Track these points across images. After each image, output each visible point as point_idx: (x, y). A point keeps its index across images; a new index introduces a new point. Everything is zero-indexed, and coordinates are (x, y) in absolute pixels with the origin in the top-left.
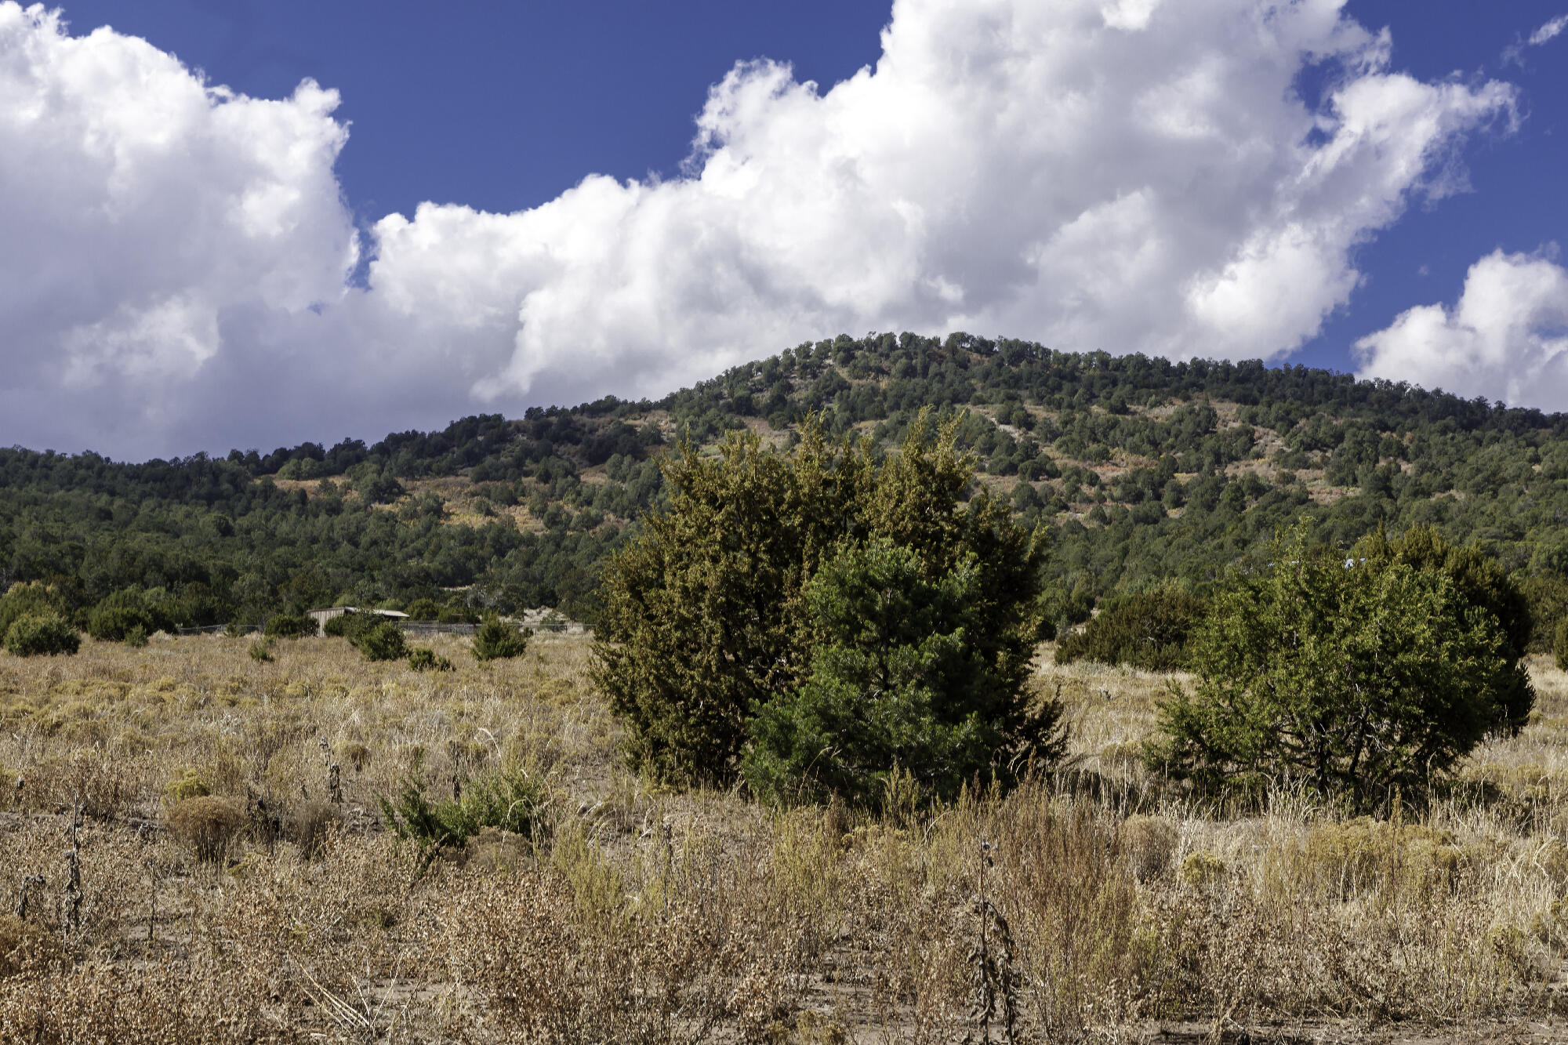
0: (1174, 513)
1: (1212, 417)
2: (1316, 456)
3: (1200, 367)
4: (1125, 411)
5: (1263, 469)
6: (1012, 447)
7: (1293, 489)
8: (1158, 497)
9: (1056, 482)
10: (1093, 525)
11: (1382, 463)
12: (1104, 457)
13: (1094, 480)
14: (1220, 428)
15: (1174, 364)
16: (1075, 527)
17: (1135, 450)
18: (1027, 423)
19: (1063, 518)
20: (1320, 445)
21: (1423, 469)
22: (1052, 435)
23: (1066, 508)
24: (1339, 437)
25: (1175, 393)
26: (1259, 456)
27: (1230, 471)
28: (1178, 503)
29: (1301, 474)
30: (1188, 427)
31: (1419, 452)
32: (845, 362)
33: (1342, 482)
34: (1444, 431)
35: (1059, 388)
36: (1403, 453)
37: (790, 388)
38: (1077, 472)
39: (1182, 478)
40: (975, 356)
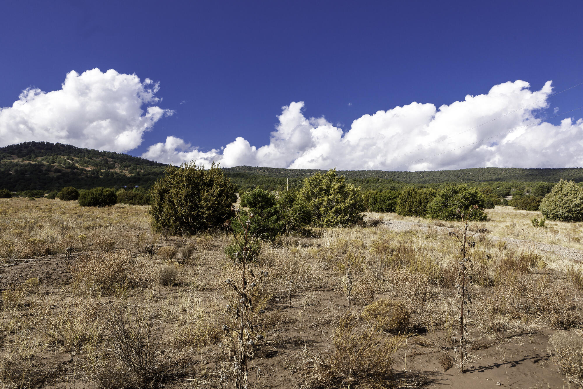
0: (101, 177)
1: (107, 161)
2: (126, 169)
3: (105, 152)
4: (91, 159)
5: (117, 171)
6: (69, 164)
7: (122, 174)
8: (98, 174)
9: (78, 170)
10: (86, 178)
11: (138, 170)
12: (87, 166)
13: (86, 170)
14: (109, 163)
15: (100, 151)
16: (83, 178)
17: (93, 166)
18: (72, 160)
19: (80, 177)
20: (127, 167)
21: (145, 171)
22: (77, 162)
23: (80, 175)
24: (130, 166)
25: (101, 156)
26: (116, 168)
27: (111, 170)
28: (101, 175)
29: (124, 171)
30: (103, 162)
31: (144, 169)
32: (34, 146)
33: (131, 173)
34: (148, 165)
35: (78, 154)
36: (141, 169)
37: (22, 150)
38: (82, 169)
39: (102, 171)
40: (61, 147)
